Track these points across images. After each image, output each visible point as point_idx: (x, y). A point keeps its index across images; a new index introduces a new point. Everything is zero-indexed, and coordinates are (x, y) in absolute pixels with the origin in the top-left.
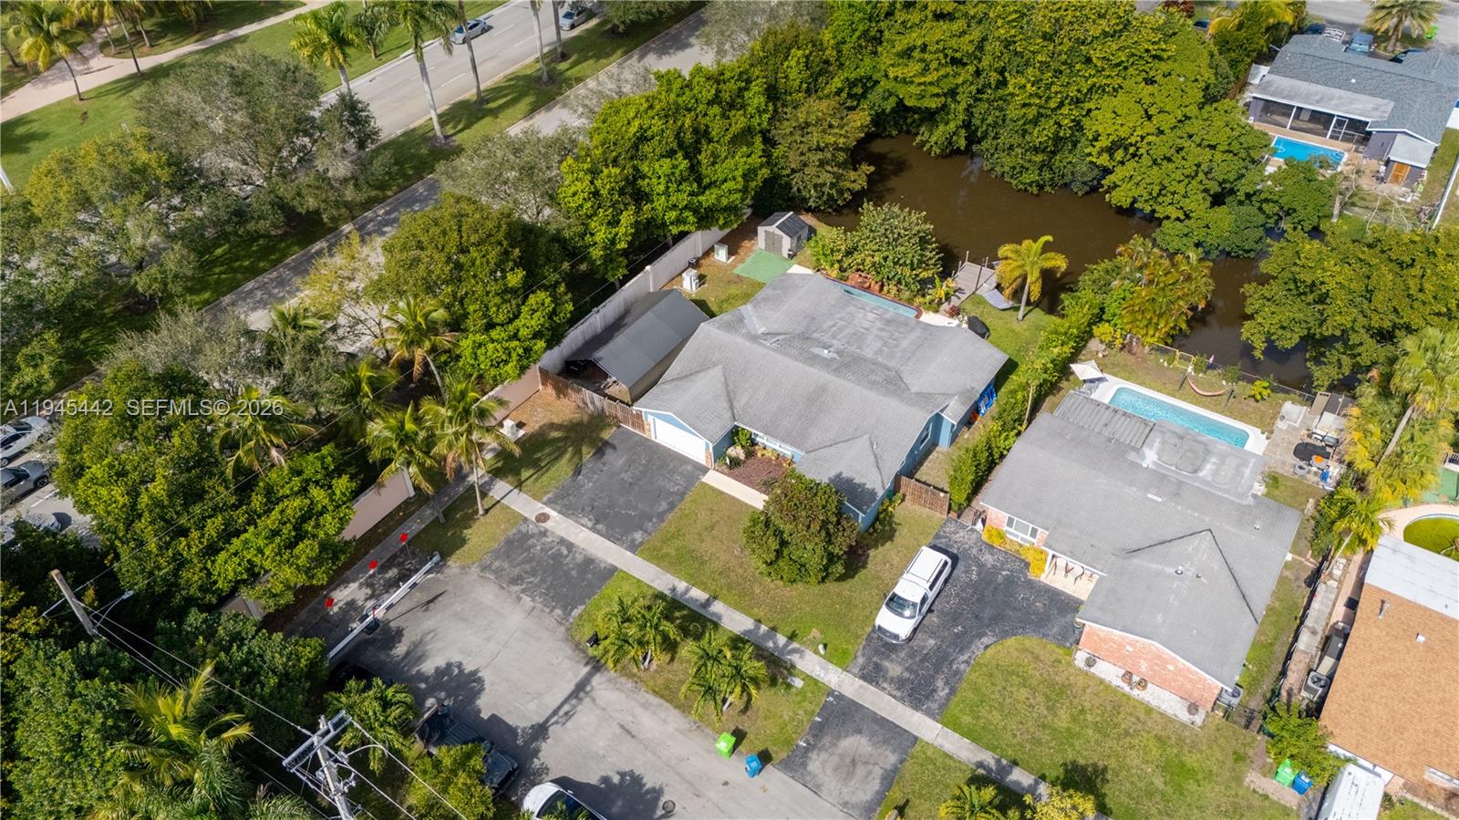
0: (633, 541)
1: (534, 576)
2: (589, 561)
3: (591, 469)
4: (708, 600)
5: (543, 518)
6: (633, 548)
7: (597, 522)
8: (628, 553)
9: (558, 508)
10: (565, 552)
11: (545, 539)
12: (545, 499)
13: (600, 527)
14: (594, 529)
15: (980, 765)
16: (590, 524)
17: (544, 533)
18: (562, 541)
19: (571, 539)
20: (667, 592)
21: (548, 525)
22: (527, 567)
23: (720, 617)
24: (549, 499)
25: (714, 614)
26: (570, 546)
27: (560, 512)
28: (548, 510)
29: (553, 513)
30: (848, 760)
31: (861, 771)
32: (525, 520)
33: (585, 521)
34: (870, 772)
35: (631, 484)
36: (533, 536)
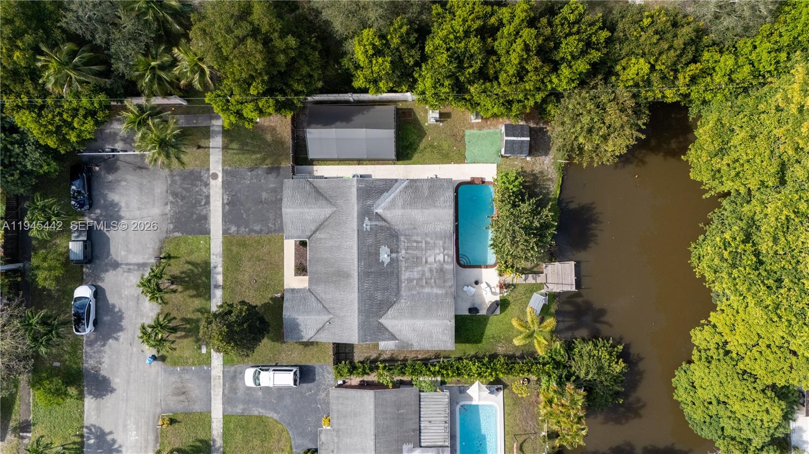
0: (229, 229)
1: (182, 200)
2: (205, 218)
3: (259, 174)
4: (220, 286)
5: (215, 176)
6: (225, 232)
7: (228, 204)
8: (221, 232)
9: (225, 178)
10: (203, 203)
11: (203, 188)
12: (226, 168)
13: (227, 207)
14: (223, 205)
15: (214, 441)
16: (225, 201)
17: (207, 185)
18: (208, 197)
19: (212, 200)
20: (212, 265)
21: (212, 182)
22: (184, 193)
23: (214, 297)
24: (227, 170)
25: (214, 294)
26: (208, 203)
27: (223, 182)
28: (220, 175)
29: (220, 179)
30: (183, 390)
31: (182, 398)
32: (208, 170)
33: (226, 197)
34: (183, 401)
35: (261, 202)
36: (201, 181)
